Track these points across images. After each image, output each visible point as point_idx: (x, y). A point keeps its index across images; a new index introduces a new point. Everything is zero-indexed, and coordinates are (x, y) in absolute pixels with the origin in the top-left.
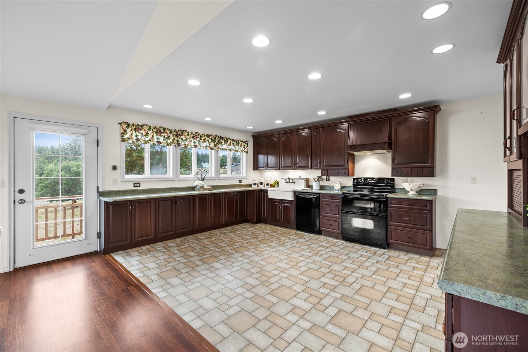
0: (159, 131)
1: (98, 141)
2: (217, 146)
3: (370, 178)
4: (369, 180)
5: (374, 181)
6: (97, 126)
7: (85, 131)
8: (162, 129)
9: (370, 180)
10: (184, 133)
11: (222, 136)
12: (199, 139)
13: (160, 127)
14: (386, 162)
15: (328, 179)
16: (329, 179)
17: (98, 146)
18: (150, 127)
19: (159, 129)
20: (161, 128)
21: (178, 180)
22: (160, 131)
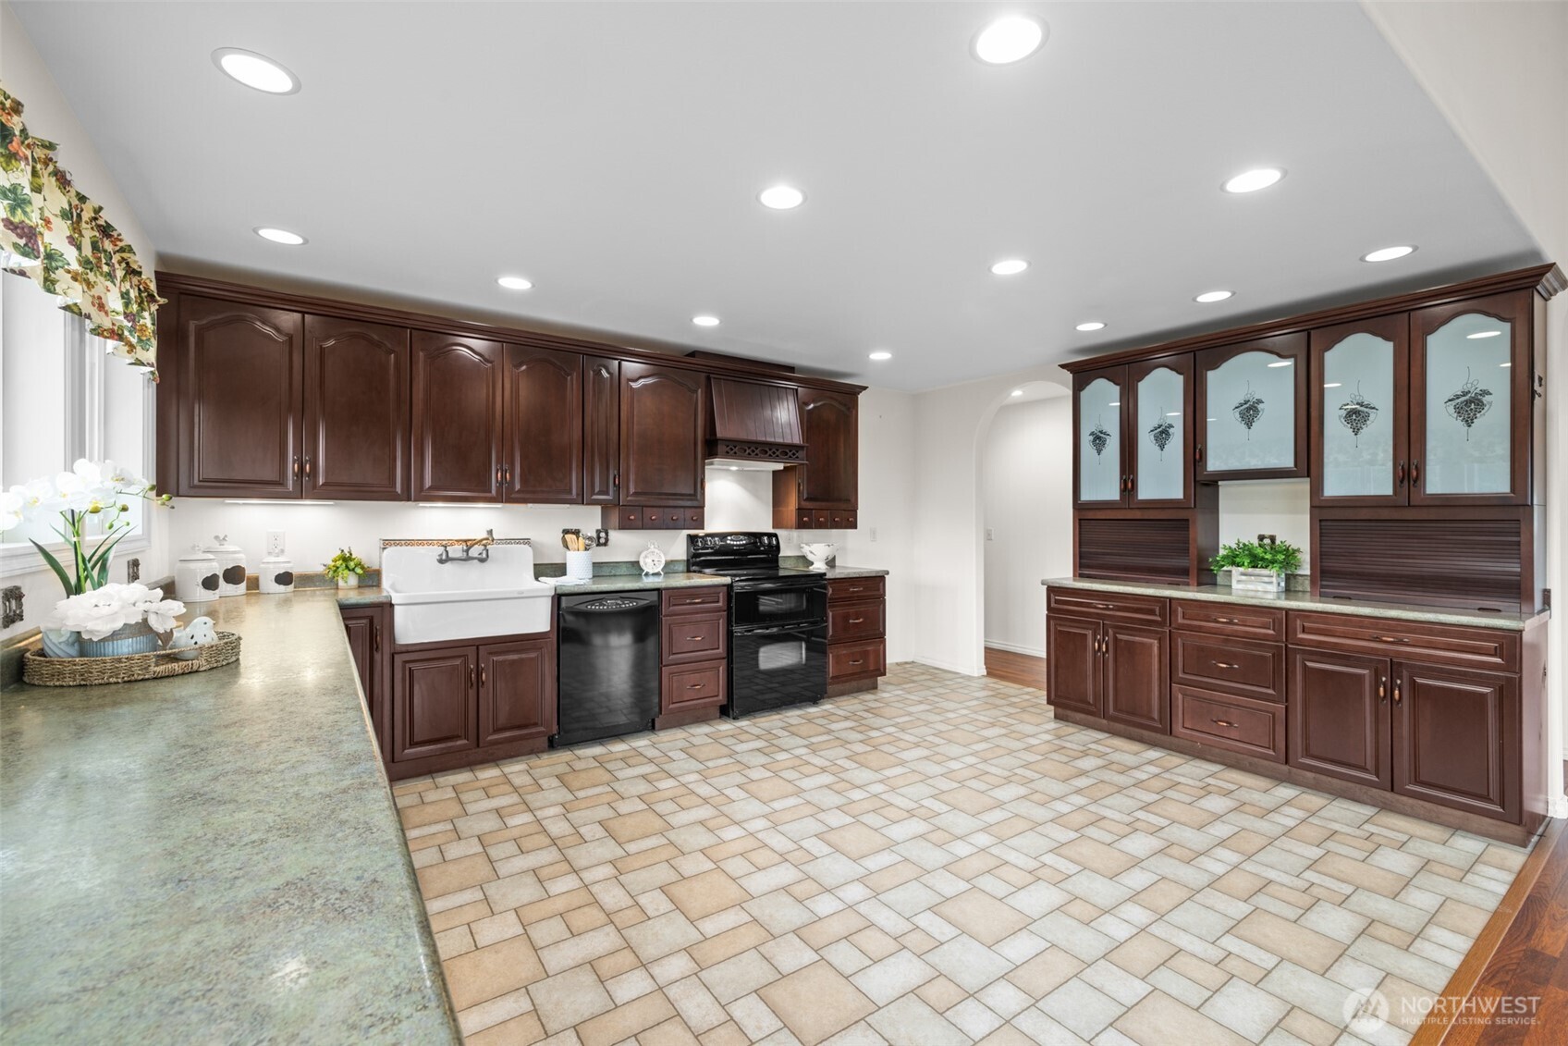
3: (731, 534)
4: (729, 538)
5: (742, 540)
9: (731, 540)
14: (754, 493)
15: (602, 541)
16: (607, 540)
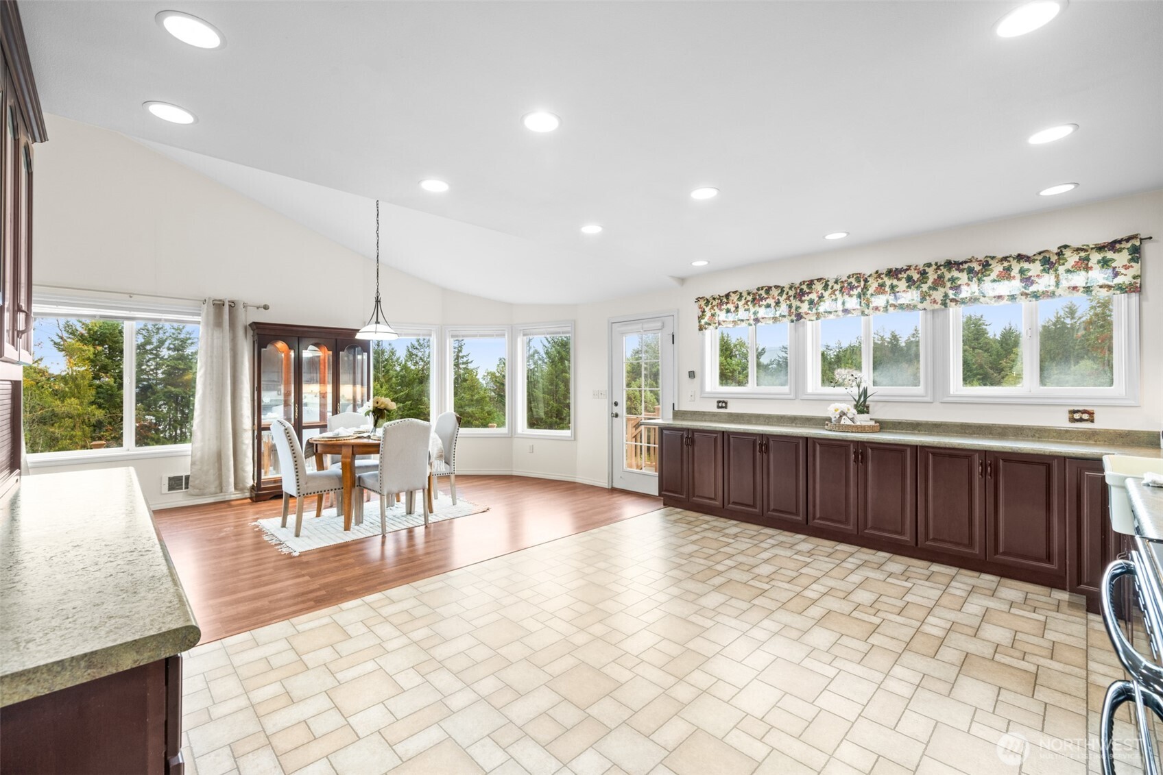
0: (758, 297)
1: (673, 336)
2: (930, 296)
6: (672, 314)
7: (659, 325)
8: (762, 292)
10: (813, 287)
11: (954, 258)
12: (859, 290)
13: (759, 288)
17: (673, 343)
18: (741, 293)
19: (757, 293)
20: (762, 289)
21: (801, 400)
22: (760, 295)
